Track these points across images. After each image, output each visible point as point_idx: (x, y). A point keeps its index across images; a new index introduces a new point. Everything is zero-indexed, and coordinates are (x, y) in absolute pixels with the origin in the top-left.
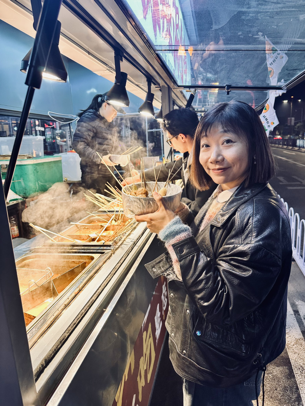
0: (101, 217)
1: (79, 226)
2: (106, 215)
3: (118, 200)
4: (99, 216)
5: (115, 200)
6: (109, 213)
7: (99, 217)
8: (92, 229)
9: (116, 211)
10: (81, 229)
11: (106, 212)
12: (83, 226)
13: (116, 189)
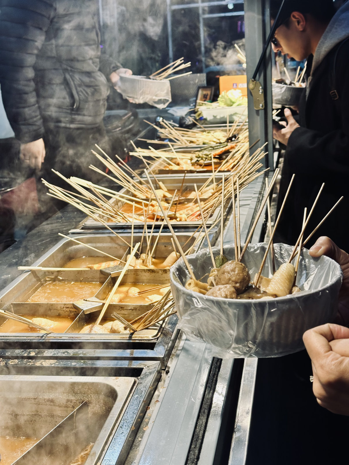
0: (94, 245)
1: (39, 275)
2: (109, 240)
3: (128, 192)
4: (88, 241)
5: (121, 193)
6: (114, 234)
7: (88, 246)
8: (76, 281)
9: (135, 228)
10: (46, 281)
11: (105, 228)
12: (52, 273)
13: (119, 161)
